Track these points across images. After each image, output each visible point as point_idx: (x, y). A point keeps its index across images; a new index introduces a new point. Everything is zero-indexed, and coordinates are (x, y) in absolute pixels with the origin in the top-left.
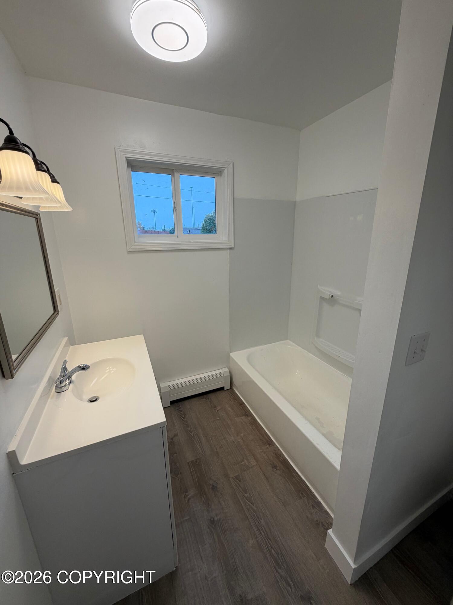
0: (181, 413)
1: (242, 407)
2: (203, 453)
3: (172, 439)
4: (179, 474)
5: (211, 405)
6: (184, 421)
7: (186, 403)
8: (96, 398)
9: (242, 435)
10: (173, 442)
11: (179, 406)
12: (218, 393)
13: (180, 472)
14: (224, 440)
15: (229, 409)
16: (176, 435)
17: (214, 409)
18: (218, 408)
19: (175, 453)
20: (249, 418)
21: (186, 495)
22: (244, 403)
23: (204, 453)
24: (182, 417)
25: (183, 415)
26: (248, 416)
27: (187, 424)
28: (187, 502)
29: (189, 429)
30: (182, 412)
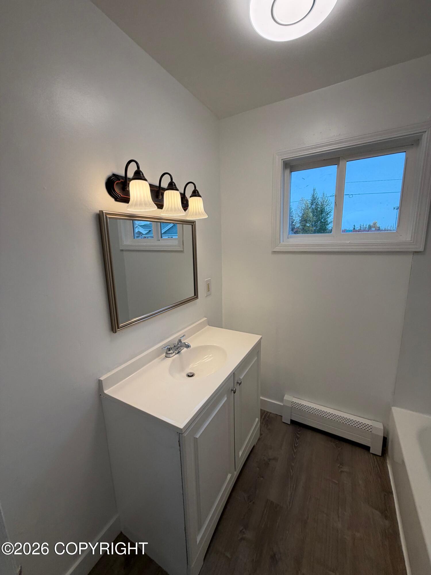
0: (296, 440)
1: (384, 497)
2: (289, 506)
3: (270, 460)
4: (252, 502)
5: (338, 457)
6: (294, 451)
7: (309, 434)
8: (192, 374)
9: (358, 535)
10: (268, 464)
11: (299, 431)
12: (358, 450)
13: (254, 501)
14: (325, 515)
15: (360, 482)
16: (275, 459)
17: (339, 465)
18: (346, 469)
19: (263, 477)
20: (387, 523)
21: (243, 531)
22: (392, 493)
23: (291, 505)
24: (294, 446)
25: (296, 444)
26: (386, 517)
27: (294, 457)
28: (239, 538)
29: (293, 464)
30: (298, 440)
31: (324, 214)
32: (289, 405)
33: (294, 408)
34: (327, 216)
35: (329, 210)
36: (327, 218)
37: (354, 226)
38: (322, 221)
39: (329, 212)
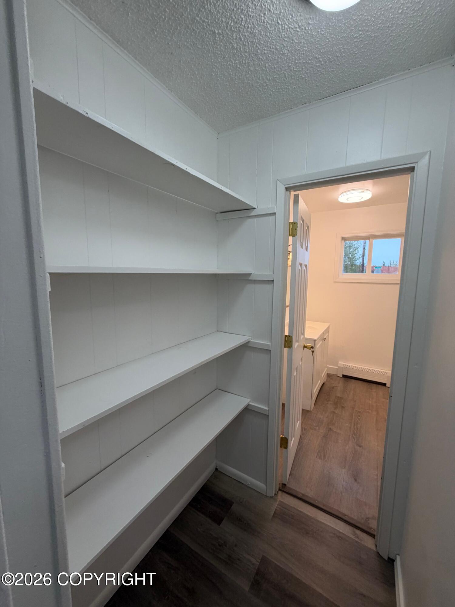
7: (353, 380)
16: (337, 387)
30: (347, 382)
31: (352, 250)
32: (342, 366)
33: (344, 368)
34: (355, 251)
35: (357, 246)
36: (356, 254)
37: (384, 262)
38: (350, 256)
39: (358, 248)
